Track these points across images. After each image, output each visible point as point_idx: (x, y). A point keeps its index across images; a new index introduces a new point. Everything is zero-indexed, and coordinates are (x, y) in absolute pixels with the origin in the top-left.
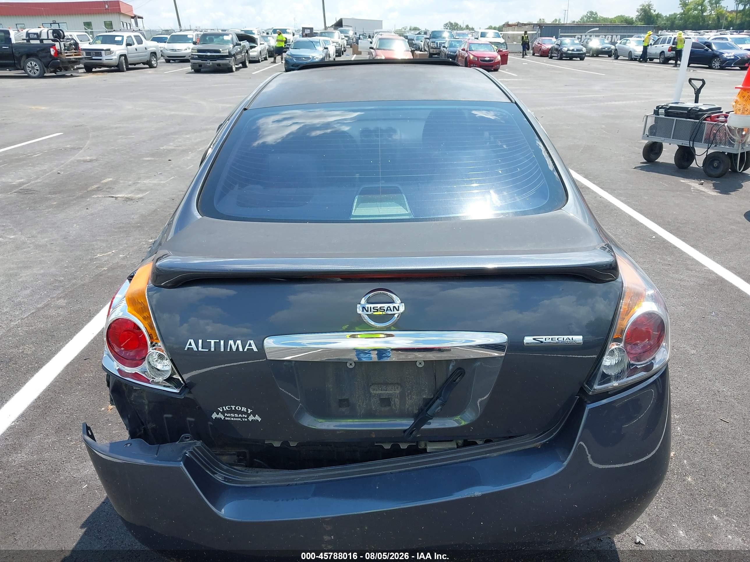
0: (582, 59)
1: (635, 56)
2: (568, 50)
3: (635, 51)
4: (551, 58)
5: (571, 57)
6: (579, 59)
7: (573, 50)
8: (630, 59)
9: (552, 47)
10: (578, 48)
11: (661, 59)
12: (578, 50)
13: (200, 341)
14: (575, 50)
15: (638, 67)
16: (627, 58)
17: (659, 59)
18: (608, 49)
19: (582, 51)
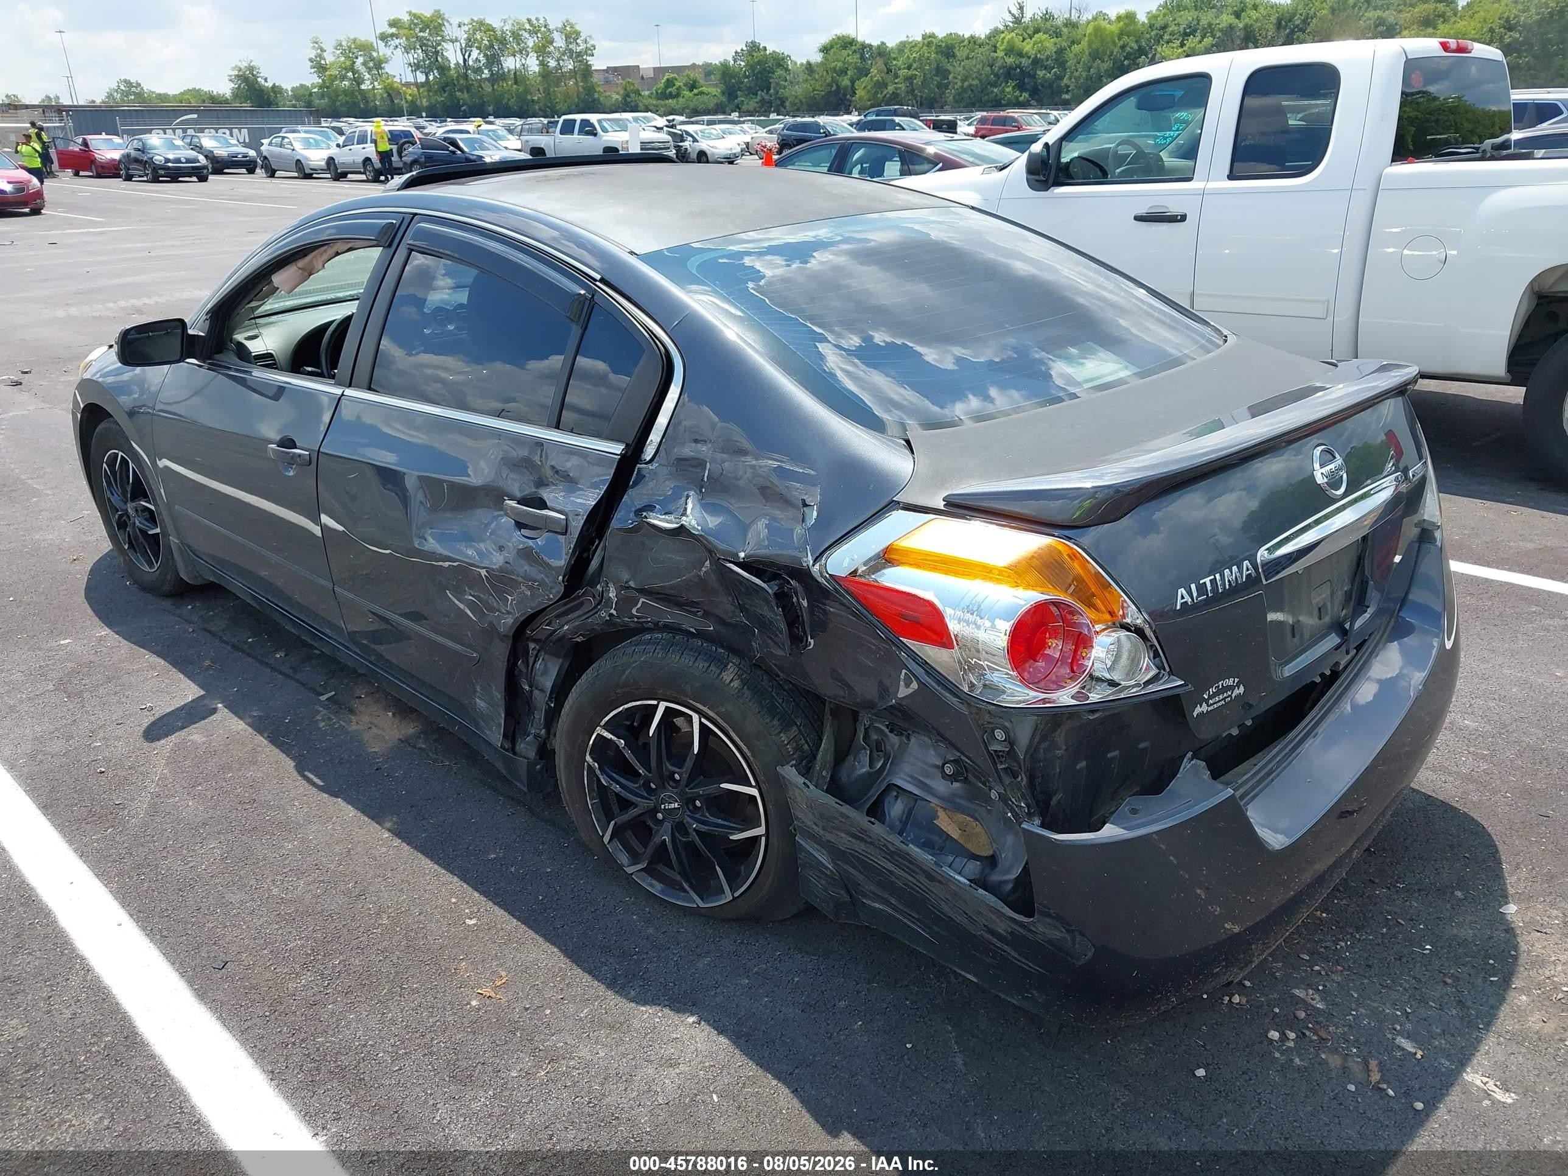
0: (203, 179)
1: (311, 169)
2: (167, 160)
3: (307, 159)
4: (129, 178)
5: (173, 174)
6: (195, 179)
7: (178, 161)
8: (301, 176)
9: (123, 156)
10: (188, 157)
11: (368, 173)
12: (188, 161)
13: (1193, 586)
14: (183, 160)
15: (331, 190)
16: (296, 174)
17: (364, 173)
18: (244, 157)
19: (199, 162)
